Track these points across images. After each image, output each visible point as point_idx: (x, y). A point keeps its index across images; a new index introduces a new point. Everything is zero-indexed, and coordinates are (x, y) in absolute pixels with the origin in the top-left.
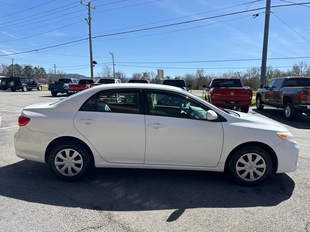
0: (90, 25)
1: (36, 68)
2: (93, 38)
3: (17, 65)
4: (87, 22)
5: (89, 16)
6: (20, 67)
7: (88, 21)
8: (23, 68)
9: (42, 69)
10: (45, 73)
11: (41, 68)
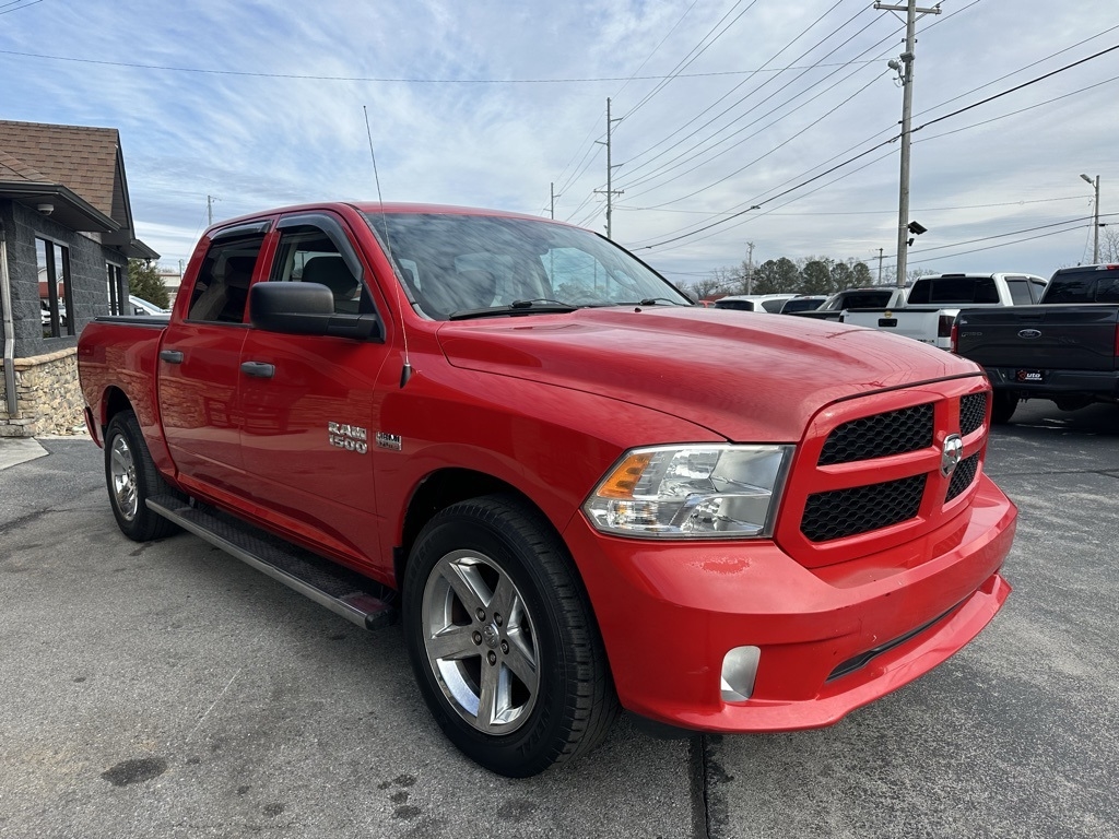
1: (841, 265)
2: (914, 131)
3: (783, 262)
4: (897, 76)
5: (909, 47)
6: (793, 266)
7: (903, 69)
8: (803, 266)
9: (862, 268)
10: (869, 280)
11: (860, 264)
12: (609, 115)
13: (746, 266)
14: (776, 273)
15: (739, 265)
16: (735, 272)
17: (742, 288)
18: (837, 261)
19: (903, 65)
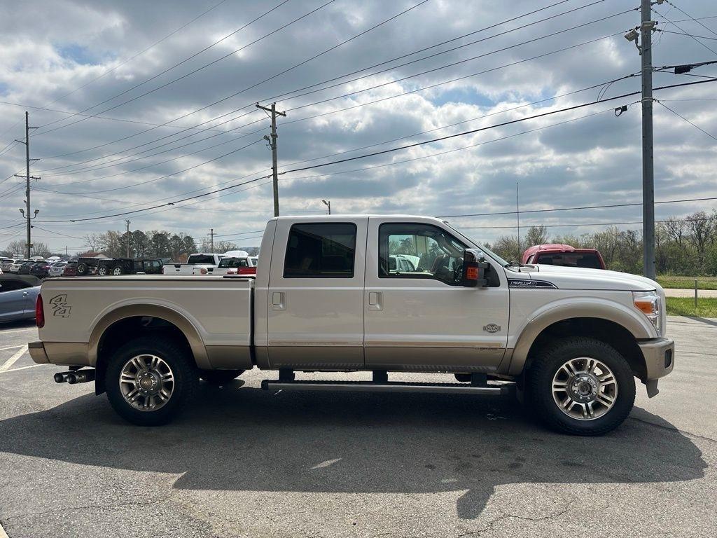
0: (274, 148)
1: (176, 237)
2: (280, 174)
3: (138, 233)
4: (268, 143)
5: (274, 131)
6: (144, 236)
7: (271, 141)
8: (151, 237)
9: (189, 239)
10: (194, 247)
11: (188, 237)
12: (27, 123)
13: (110, 234)
14: (133, 240)
15: (105, 233)
16: (103, 238)
17: (108, 248)
18: (173, 234)
19: (271, 138)
